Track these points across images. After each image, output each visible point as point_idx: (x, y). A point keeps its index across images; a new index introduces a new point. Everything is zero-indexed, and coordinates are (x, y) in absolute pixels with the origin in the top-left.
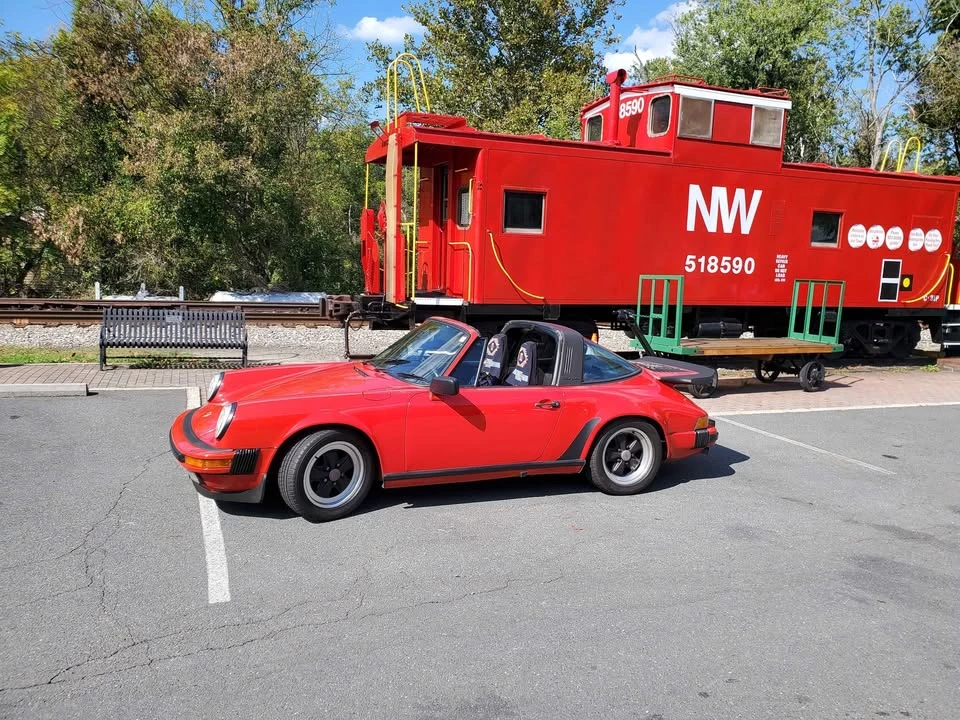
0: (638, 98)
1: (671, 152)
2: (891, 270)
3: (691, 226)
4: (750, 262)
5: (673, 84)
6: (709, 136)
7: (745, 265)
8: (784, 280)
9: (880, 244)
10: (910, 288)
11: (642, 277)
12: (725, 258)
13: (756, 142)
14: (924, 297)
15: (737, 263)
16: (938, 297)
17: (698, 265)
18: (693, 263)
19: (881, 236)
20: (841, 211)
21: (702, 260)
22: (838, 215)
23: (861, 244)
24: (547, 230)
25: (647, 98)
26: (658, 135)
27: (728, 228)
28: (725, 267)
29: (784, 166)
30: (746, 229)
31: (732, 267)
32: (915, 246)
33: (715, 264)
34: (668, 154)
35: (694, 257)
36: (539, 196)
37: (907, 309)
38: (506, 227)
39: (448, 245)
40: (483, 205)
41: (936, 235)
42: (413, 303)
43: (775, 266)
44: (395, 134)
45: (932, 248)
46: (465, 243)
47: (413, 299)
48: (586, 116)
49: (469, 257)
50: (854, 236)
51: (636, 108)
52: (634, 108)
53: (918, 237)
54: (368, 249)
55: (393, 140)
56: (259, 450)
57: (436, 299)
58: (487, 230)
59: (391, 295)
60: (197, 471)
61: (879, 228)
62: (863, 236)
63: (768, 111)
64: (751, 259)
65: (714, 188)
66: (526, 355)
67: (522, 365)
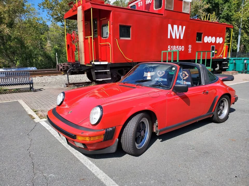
1: (163, 14)
2: (213, 49)
3: (169, 37)
6: (172, 9)
7: (182, 48)
8: (190, 52)
9: (211, 41)
10: (216, 54)
12: (177, 46)
13: (184, 12)
14: (219, 56)
15: (180, 48)
16: (222, 56)
17: (171, 48)
18: (170, 48)
19: (211, 39)
21: (172, 47)
22: (202, 33)
23: (207, 42)
24: (132, 38)
26: (158, 9)
28: (177, 49)
29: (190, 19)
30: (182, 38)
31: (179, 49)
32: (217, 42)
33: (175, 48)
34: (162, 15)
35: (170, 46)
36: (129, 27)
37: (216, 59)
38: (120, 37)
39: (99, 45)
40: (113, 30)
41: (221, 39)
42: (94, 64)
43: (188, 48)
44: (81, 6)
45: (221, 42)
46: (107, 43)
47: (93, 62)
48: (129, 6)
49: (109, 48)
50: (205, 39)
51: (149, 1)
52: (148, 1)
53: (218, 40)
54: (70, 47)
55: (80, 8)
56: (115, 128)
57: (99, 62)
58: (115, 38)
59: (83, 62)
60: (84, 142)
61: (210, 37)
62: (207, 39)
63: (186, 2)
64: (183, 46)
65: (174, 25)
66: (187, 74)
67: (185, 78)
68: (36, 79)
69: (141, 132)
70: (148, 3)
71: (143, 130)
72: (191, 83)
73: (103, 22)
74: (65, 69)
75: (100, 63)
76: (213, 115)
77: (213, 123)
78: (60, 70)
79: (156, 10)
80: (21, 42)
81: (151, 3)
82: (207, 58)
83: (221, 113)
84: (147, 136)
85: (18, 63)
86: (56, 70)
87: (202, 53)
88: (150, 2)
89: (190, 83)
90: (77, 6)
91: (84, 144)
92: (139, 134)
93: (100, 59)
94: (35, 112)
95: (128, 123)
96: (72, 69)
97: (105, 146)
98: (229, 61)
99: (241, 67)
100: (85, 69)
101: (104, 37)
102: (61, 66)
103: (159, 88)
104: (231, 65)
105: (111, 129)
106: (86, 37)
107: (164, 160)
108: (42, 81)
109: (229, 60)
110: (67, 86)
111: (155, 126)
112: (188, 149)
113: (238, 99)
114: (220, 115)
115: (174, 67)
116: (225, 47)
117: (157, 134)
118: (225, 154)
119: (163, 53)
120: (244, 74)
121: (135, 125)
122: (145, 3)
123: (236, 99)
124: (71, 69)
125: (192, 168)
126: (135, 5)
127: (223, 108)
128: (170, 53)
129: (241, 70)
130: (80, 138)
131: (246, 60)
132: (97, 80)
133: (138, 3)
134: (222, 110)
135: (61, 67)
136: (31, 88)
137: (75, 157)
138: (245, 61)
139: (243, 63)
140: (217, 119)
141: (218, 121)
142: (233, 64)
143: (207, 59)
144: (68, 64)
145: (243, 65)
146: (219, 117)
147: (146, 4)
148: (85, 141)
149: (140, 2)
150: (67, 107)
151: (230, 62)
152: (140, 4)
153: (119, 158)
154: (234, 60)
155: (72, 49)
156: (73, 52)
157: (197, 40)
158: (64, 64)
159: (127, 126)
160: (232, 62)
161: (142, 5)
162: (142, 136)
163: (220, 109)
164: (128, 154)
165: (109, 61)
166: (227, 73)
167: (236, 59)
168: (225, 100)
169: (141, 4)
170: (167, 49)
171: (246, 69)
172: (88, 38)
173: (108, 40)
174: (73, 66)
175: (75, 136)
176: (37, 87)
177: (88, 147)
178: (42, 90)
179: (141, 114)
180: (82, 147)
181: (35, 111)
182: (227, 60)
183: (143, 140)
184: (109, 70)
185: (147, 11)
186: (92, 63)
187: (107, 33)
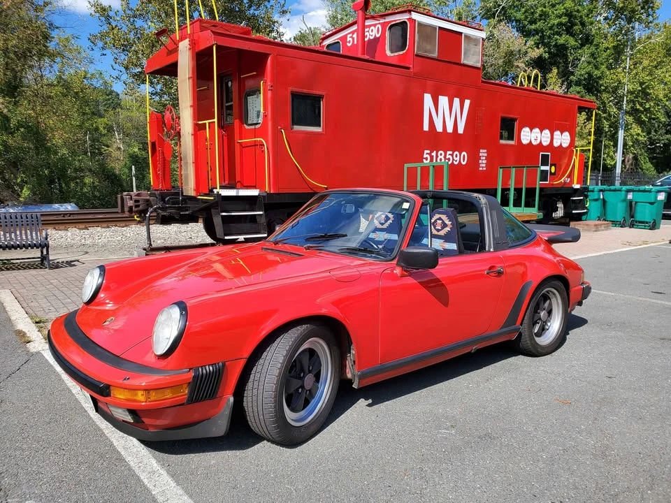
0: (375, 25)
1: (411, 66)
2: (545, 161)
3: (426, 128)
4: (464, 155)
5: (410, 11)
6: (435, 55)
7: (461, 158)
8: (485, 169)
9: (538, 142)
10: (554, 174)
11: (406, 166)
12: (449, 152)
13: (466, 62)
15: (456, 156)
16: (569, 180)
17: (432, 157)
18: (428, 156)
19: (539, 135)
20: (516, 117)
21: (434, 154)
22: (514, 120)
23: (528, 142)
24: (325, 128)
25: (383, 25)
26: (396, 54)
27: (450, 129)
28: (449, 159)
29: (483, 82)
30: (461, 130)
31: (453, 160)
32: (556, 144)
33: (442, 157)
34: (408, 68)
35: (428, 152)
36: (318, 98)
37: (553, 188)
38: (293, 125)
39: (236, 143)
40: (275, 105)
41: (567, 135)
42: (218, 195)
43: (479, 158)
44: (188, 40)
45: (565, 145)
46: (258, 139)
47: (218, 190)
48: (324, 44)
49: (263, 151)
50: (524, 135)
51: (373, 33)
52: (371, 34)
53: (558, 137)
54: (159, 149)
55: (184, 46)
56: (224, 365)
57: (235, 190)
58: (279, 127)
59: (190, 189)
60: (134, 406)
61: (537, 130)
62: (529, 136)
63: (472, 39)
64: (464, 153)
65: (440, 97)
66: (447, 222)
67: (442, 233)
68: (69, 234)
69: (304, 377)
70: (372, 38)
71: (310, 372)
72: (459, 247)
73: (250, 84)
74: (141, 208)
75: (238, 193)
76: (520, 335)
77: (521, 357)
78: (126, 209)
79: (392, 55)
80: (36, 135)
81: (379, 38)
82: (527, 184)
83: (543, 330)
84: (325, 391)
85: (26, 192)
86: (118, 212)
87: (514, 169)
88: (378, 36)
89: (454, 246)
90: (178, 39)
91: (132, 412)
92: (296, 383)
93: (238, 182)
94: (37, 323)
95: (265, 354)
96: (159, 208)
97: (196, 417)
98: (589, 193)
99: (619, 211)
100: (196, 209)
101: (250, 122)
102: (131, 199)
103: (365, 256)
104: (594, 204)
105: (211, 368)
106: (200, 122)
107: (364, 458)
108: (83, 241)
109: (588, 191)
110: (147, 255)
111: (349, 363)
112: (439, 427)
113: (592, 290)
114: (539, 334)
115: (407, 202)
116: (576, 155)
117: (355, 386)
118: (535, 440)
119: (408, 168)
120: (627, 230)
121: (281, 359)
122: (364, 36)
123: (586, 292)
124: (156, 208)
125: (437, 480)
126: (338, 42)
127: (547, 314)
128: (425, 170)
129: (620, 218)
130: (119, 395)
131: (631, 193)
132: (226, 238)
133: (346, 36)
134: (545, 322)
135: (130, 203)
136: (44, 258)
137: (114, 450)
138: (630, 196)
139: (625, 200)
140: (532, 344)
141: (535, 352)
142: (599, 204)
143: (527, 189)
144: (150, 195)
145: (624, 204)
146: (537, 339)
147: (366, 39)
148: (135, 401)
149: (351, 35)
150: (110, 306)
151: (592, 196)
152: (351, 39)
153: (238, 453)
154: (601, 191)
155: (163, 153)
156: (164, 163)
157: (501, 138)
158: (138, 195)
159: (261, 361)
160: (596, 198)
161: (355, 42)
162: (309, 390)
163: (540, 319)
164: (268, 441)
165: (262, 187)
166: (583, 225)
167: (607, 190)
168: (554, 294)
169: (353, 39)
170: (421, 159)
171: (633, 217)
172: (205, 123)
173: (261, 132)
174: (163, 200)
175: (108, 387)
176: (66, 256)
177: (144, 419)
178: (74, 265)
179: (304, 326)
180: (129, 419)
181: (37, 320)
182: (584, 191)
183: (313, 402)
184: (261, 213)
185: (366, 57)
186: (215, 191)
187: (259, 112)
